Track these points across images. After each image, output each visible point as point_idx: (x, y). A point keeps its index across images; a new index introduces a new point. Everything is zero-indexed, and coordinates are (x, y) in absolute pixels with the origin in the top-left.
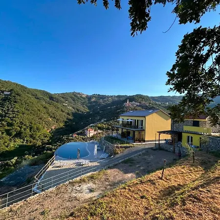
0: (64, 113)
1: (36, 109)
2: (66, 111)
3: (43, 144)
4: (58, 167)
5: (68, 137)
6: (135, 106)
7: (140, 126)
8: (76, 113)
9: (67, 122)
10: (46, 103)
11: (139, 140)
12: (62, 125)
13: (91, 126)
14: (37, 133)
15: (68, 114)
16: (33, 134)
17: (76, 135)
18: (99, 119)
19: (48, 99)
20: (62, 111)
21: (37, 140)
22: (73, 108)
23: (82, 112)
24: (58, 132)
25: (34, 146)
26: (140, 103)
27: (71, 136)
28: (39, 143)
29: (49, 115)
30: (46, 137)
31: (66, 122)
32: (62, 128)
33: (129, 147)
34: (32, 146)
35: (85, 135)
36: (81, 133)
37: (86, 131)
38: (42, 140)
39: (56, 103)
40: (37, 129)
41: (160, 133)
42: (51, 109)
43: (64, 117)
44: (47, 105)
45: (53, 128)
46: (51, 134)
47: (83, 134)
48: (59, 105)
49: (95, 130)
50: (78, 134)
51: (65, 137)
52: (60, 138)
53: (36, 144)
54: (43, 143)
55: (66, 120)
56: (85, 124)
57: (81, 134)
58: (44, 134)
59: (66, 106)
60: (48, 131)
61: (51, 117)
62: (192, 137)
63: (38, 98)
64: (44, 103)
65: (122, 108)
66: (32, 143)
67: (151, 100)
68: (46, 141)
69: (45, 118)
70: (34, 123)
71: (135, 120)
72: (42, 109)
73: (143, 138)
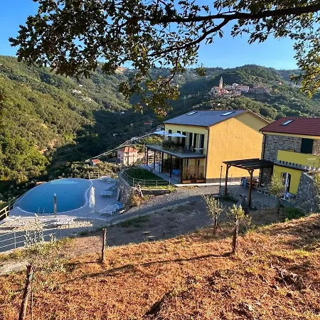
0: (74, 113)
1: (12, 103)
2: (80, 107)
3: (30, 180)
4: (8, 228)
5: (82, 164)
6: (238, 94)
7: (198, 148)
8: (102, 112)
9: (81, 131)
10: (33, 89)
11: (191, 178)
12: (70, 138)
13: (133, 142)
14: (18, 156)
15: (84, 114)
16: (9, 158)
17: (99, 162)
18: (153, 127)
19: (39, 81)
20: (69, 106)
21: (19, 171)
22: (96, 100)
23: (116, 110)
24: (62, 154)
25: (13, 182)
26: (251, 86)
27: (89, 164)
28: (23, 177)
29: (41, 117)
30: (37, 164)
31: (79, 133)
32: (70, 146)
33: (165, 192)
34: (9, 182)
35: (119, 161)
36: (110, 156)
37: (119, 152)
38: (29, 170)
39: (56, 89)
40: (18, 147)
41: (229, 164)
42: (46, 103)
43: (74, 121)
44: (36, 95)
45: (52, 145)
46: (47, 157)
47: (114, 158)
48: (63, 94)
49: (140, 151)
50: (103, 159)
51: (75, 166)
52: (66, 167)
53: (17, 179)
54: (31, 178)
55: (79, 127)
56: (121, 136)
57: (109, 159)
58: (33, 158)
59: (79, 96)
60: (42, 152)
61: (46, 121)
62: (290, 176)
63: (15, 79)
64: (29, 89)
65: (205, 100)
66: (8, 178)
67: (280, 78)
68: (38, 173)
69: (33, 124)
70: (9, 134)
71: (191, 134)
72: (24, 102)
73: (202, 175)
